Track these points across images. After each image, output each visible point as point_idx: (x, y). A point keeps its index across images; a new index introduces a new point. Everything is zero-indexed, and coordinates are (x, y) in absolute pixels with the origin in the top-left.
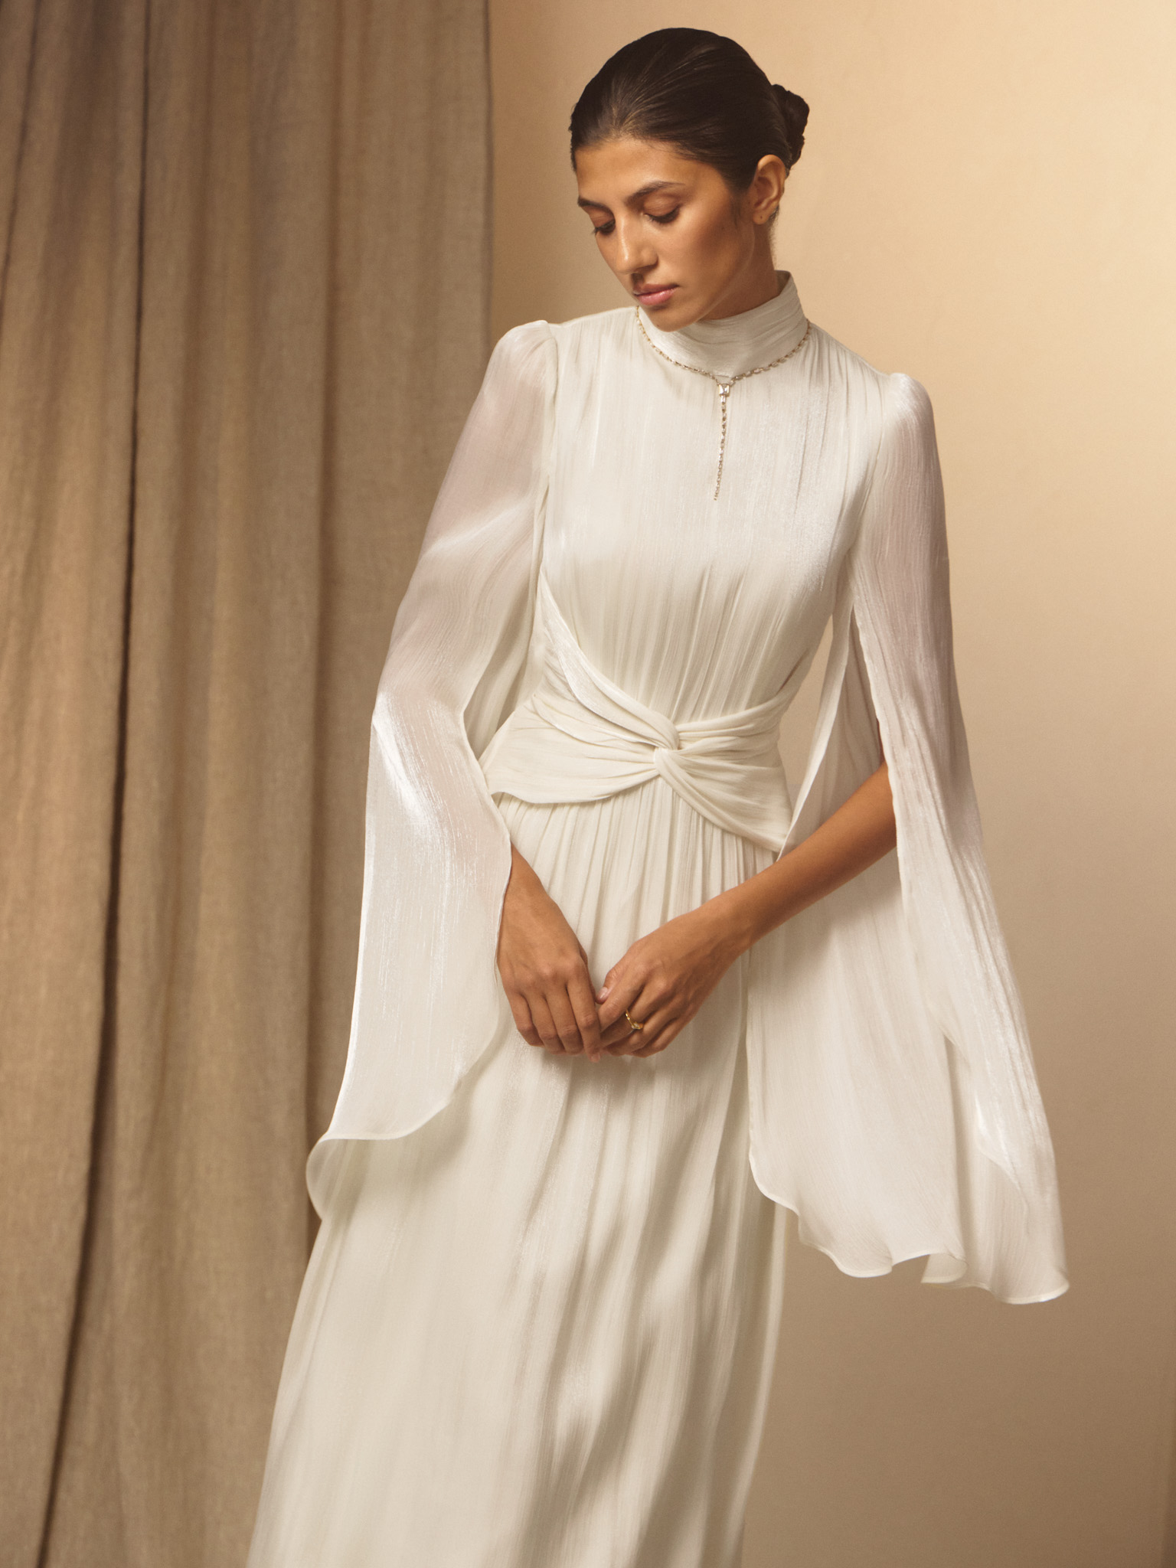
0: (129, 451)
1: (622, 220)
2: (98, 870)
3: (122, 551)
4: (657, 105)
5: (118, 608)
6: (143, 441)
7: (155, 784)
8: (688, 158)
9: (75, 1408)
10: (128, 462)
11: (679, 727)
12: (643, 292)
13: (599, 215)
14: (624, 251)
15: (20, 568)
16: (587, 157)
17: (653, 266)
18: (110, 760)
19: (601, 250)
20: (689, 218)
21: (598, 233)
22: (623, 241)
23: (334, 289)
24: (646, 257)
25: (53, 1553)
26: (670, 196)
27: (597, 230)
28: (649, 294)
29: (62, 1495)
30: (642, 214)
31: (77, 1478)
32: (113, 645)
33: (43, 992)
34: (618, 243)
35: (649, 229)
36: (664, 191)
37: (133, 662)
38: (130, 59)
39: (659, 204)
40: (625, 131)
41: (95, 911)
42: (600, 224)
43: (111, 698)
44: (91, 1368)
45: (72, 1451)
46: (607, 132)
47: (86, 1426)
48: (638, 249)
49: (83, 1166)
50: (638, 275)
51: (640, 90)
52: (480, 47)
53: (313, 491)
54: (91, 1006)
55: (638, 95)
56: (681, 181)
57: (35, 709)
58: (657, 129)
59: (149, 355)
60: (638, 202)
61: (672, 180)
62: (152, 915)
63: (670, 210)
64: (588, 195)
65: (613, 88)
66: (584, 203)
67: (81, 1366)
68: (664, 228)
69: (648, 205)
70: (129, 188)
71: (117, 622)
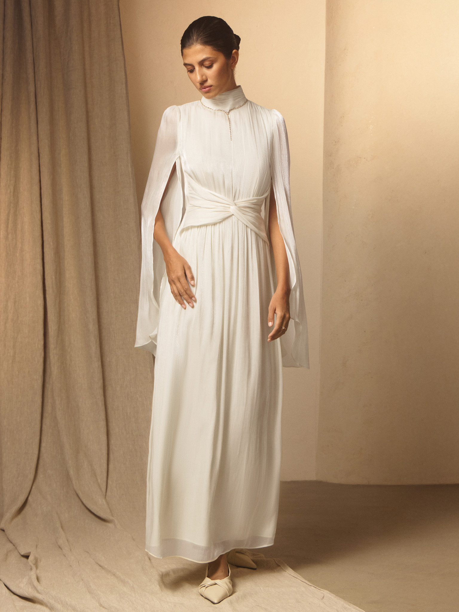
0: (38, 158)
1: (197, 68)
2: (39, 267)
3: (39, 184)
4: (206, 36)
5: (39, 199)
6: (41, 155)
7: (51, 244)
8: (215, 50)
9: (45, 404)
10: (38, 161)
11: (235, 202)
12: (203, 88)
13: (189, 67)
14: (197, 76)
15: (12, 191)
16: (186, 51)
17: (206, 81)
18: (40, 238)
19: (189, 78)
20: (216, 67)
21: (189, 72)
22: (198, 74)
23: (87, 112)
24: (204, 77)
25: (42, 441)
26: (210, 61)
27: (188, 71)
28: (205, 88)
29: (44, 426)
30: (202, 66)
31: (47, 421)
32: (38, 209)
33: (28, 299)
34: (196, 74)
35: (205, 70)
36: (209, 59)
37: (43, 213)
38: (29, 56)
39: (207, 63)
40: (198, 43)
41: (40, 278)
42: (190, 69)
43: (39, 222)
44: (48, 393)
45: (46, 415)
46: (193, 44)
47: (48, 408)
48: (202, 76)
49: (42, 343)
50: (203, 82)
51: (201, 33)
52: (121, 47)
53: (86, 165)
54: (41, 302)
55: (200, 33)
56: (213, 57)
57: (19, 226)
58: (206, 42)
59: (41, 133)
60: (202, 63)
61: (211, 56)
62: (54, 277)
63: (210, 65)
64: (187, 62)
65: (193, 32)
66: (185, 65)
67: (46, 393)
68: (209, 70)
69: (204, 63)
70: (32, 89)
71: (38, 202)
